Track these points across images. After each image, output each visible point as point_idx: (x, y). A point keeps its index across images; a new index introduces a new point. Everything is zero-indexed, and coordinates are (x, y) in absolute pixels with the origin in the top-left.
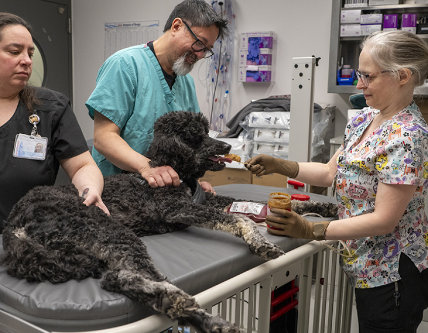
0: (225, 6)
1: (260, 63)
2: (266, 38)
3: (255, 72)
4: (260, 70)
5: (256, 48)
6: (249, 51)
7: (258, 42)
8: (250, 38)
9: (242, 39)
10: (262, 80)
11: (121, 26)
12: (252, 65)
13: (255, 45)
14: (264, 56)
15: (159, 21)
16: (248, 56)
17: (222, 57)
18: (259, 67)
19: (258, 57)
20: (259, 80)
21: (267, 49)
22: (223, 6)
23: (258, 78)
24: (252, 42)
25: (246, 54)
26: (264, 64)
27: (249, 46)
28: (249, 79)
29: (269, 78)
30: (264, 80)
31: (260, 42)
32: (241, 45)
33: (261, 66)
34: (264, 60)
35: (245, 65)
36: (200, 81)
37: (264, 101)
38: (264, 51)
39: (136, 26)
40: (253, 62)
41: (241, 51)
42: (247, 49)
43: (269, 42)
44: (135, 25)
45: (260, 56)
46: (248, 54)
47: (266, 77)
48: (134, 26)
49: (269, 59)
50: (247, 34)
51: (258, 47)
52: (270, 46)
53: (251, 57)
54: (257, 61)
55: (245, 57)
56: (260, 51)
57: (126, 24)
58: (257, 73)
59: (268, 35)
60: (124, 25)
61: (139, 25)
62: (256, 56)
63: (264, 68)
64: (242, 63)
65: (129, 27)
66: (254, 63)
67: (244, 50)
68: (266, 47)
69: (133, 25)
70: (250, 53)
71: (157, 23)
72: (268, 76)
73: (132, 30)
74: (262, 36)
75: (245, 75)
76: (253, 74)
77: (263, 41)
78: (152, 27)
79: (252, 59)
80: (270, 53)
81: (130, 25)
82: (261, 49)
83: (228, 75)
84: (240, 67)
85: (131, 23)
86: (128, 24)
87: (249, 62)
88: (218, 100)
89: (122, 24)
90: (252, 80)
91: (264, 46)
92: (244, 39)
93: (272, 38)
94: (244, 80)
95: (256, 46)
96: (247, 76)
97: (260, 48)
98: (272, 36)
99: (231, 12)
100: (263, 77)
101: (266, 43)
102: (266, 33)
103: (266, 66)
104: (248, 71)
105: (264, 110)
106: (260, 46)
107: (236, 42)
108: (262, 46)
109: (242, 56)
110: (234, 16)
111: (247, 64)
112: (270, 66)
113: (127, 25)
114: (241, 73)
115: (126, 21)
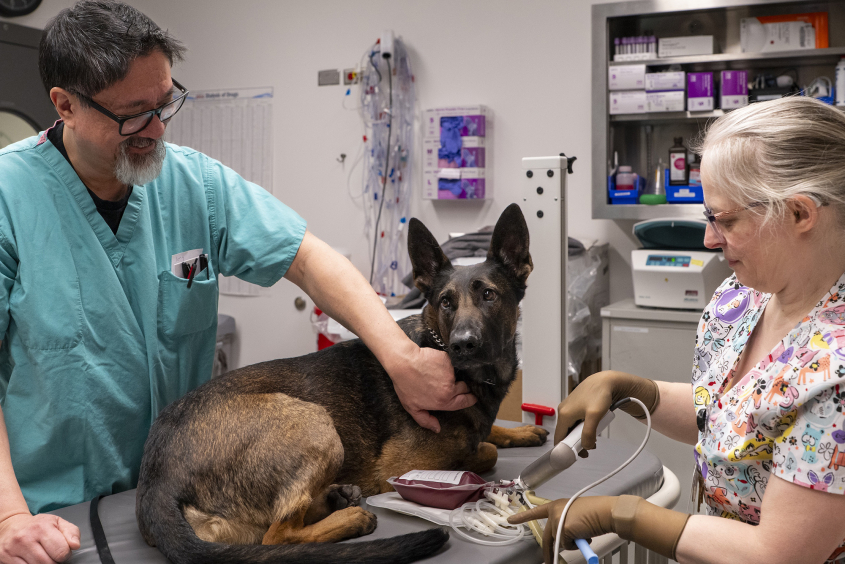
0: (396, 60)
1: (463, 164)
2: (473, 118)
3: (454, 181)
4: (464, 177)
5: (455, 137)
6: (441, 141)
7: (459, 124)
8: (442, 118)
9: (428, 121)
10: (468, 196)
11: (202, 97)
12: (449, 167)
13: (452, 132)
14: (471, 150)
15: (272, 88)
16: (440, 150)
17: (393, 154)
18: (461, 172)
19: (458, 153)
20: (463, 195)
21: (476, 138)
22: (392, 60)
23: (460, 191)
24: (447, 125)
25: (436, 147)
26: (471, 166)
27: (442, 133)
28: (444, 194)
29: (480, 192)
30: (471, 196)
31: (462, 125)
32: (427, 131)
33: (465, 169)
34: (471, 159)
35: (436, 169)
36: (352, 198)
37: (476, 237)
38: (470, 142)
39: (231, 97)
40: (449, 162)
41: (427, 142)
42: (438, 139)
43: (479, 124)
44: (229, 95)
45: (462, 152)
46: (440, 147)
47: (476, 190)
48: (226, 97)
49: (479, 157)
50: (437, 110)
51: (458, 134)
52: (481, 132)
53: (446, 153)
54: (458, 161)
55: (435, 153)
56: (462, 141)
57: (210, 93)
58: (458, 183)
59: (477, 113)
60: (208, 96)
61: (235, 95)
62: (455, 151)
63: (470, 173)
64: (430, 164)
65: (216, 98)
66: (452, 164)
67: (432, 140)
68: (474, 134)
69: (223, 95)
70: (444, 145)
71: (269, 91)
72: (480, 187)
73: (222, 106)
74: (465, 113)
75: (435, 186)
76: (450, 185)
77: (468, 123)
78: (259, 100)
79: (449, 156)
80: (481, 146)
81: (218, 95)
82: (465, 138)
83: (405, 186)
84: (427, 172)
85: (221, 93)
86: (215, 93)
87: (443, 162)
88: (385, 234)
89: (204, 94)
90: (449, 195)
91: (471, 133)
92: (432, 120)
93: (484, 117)
94: (435, 196)
95: (455, 133)
96: (441, 189)
97: (462, 135)
98: (483, 114)
99: (407, 71)
100: (470, 190)
101: (473, 127)
102: (473, 109)
103: (475, 169)
104: (442, 180)
105: (476, 253)
106: (462, 132)
107: (416, 125)
108: (465, 132)
109: (430, 152)
110: (413, 78)
111: (440, 166)
112: (481, 170)
113: (213, 96)
114: (429, 183)
115: (211, 88)
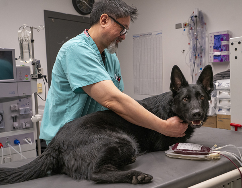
0: (199, 18)
1: (222, 50)
2: (225, 35)
3: (219, 56)
4: (222, 55)
5: (219, 42)
6: (214, 43)
7: (220, 37)
8: (215, 36)
9: (210, 37)
10: (223, 61)
11: (141, 35)
12: (217, 52)
13: (218, 40)
14: (224, 45)
15: (162, 31)
16: (214, 46)
17: (198, 48)
18: (221, 53)
19: (220, 47)
20: (222, 60)
21: (226, 41)
23: (221, 59)
24: (216, 38)
25: (213, 45)
26: (224, 51)
27: (215, 40)
28: (215, 60)
29: (228, 59)
30: (225, 61)
31: (221, 37)
32: (210, 40)
33: (223, 52)
34: (224, 48)
35: (213, 52)
36: (187, 64)
37: (224, 73)
38: (224, 43)
39: (150, 35)
40: (217, 50)
41: (210, 44)
42: (213, 43)
43: (227, 36)
44: (149, 34)
45: (221, 46)
46: (214, 45)
47: (226, 58)
48: (148, 35)
49: (227, 48)
50: (213, 33)
51: (220, 40)
52: (227, 40)
53: (216, 47)
54: (220, 49)
55: (212, 47)
56: (221, 43)
57: (144, 34)
58: (220, 57)
59: (226, 33)
60: (143, 35)
61: (151, 34)
62: (219, 46)
63: (224, 53)
64: (211, 51)
65: (146, 36)
66: (218, 51)
67: (211, 43)
68: (225, 40)
69: (148, 34)
70: (215, 45)
71: (161, 32)
72: (227, 58)
73: (147, 38)
74: (222, 33)
75: (213, 58)
76: (217, 57)
77: (223, 36)
78: (158, 35)
79: (216, 48)
80: (228, 44)
81: (146, 35)
82: (222, 42)
83: (202, 59)
84: (210, 54)
85: (147, 34)
86: (145, 34)
87: (215, 50)
88: (197, 74)
89: (142, 35)
90: (217, 61)
91: (224, 40)
92: (211, 37)
93: (228, 34)
94: (213, 61)
95: (219, 40)
96: (214, 59)
97: (221, 41)
98: (228, 33)
99: (203, 21)
100: (224, 59)
101: (225, 38)
102: (225, 32)
103: (226, 52)
104: (215, 56)
105: (224, 78)
106: (221, 40)
107: (207, 39)
108: (222, 40)
109: (211, 47)
110: (205, 24)
111: (214, 51)
112: (228, 52)
113: (145, 35)
114: (211, 57)
115: (144, 32)
